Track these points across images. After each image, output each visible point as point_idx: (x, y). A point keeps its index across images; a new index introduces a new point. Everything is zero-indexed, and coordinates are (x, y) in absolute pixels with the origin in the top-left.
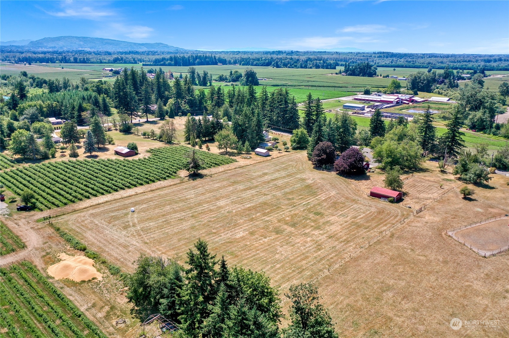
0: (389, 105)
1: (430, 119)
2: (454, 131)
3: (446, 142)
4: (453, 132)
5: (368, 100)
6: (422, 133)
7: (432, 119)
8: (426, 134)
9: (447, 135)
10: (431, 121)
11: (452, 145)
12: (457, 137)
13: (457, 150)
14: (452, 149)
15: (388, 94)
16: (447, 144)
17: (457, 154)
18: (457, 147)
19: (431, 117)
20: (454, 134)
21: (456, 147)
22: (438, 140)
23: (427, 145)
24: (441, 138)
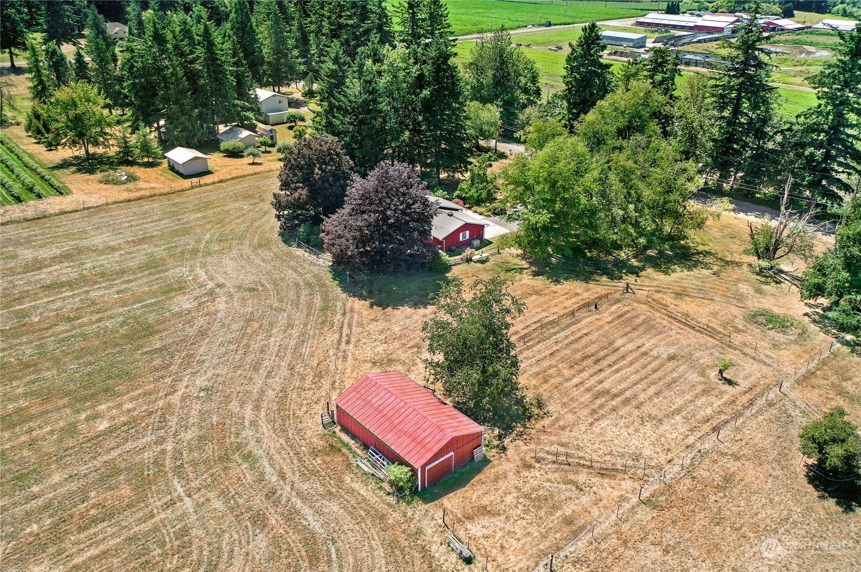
0: (710, 36)
1: (756, 58)
2: (842, 103)
3: (804, 146)
4: (835, 106)
5: (665, 25)
6: (722, 109)
7: (764, 58)
8: (737, 111)
9: (814, 119)
10: (760, 65)
11: (827, 157)
12: (852, 126)
13: (843, 177)
14: (826, 173)
15: (723, 12)
16: (807, 153)
17: (841, 193)
18: (847, 166)
19: (762, 50)
20: (840, 115)
21: (840, 164)
22: (779, 138)
23: (738, 153)
24: (789, 129)
